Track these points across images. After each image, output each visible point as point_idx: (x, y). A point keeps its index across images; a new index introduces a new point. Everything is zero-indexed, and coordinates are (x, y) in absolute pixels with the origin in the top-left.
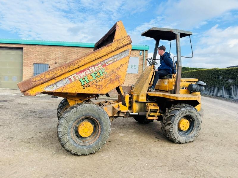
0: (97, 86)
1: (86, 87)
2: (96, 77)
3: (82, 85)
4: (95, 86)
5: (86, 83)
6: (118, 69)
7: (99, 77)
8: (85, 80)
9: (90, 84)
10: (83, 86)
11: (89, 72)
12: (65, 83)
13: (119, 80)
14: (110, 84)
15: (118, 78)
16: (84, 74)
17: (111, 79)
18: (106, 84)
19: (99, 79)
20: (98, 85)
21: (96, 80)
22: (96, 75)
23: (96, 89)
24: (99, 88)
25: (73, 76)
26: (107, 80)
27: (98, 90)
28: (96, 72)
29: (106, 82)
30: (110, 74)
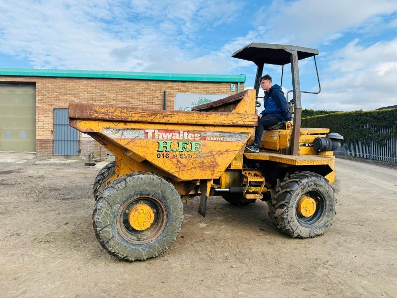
0: (179, 163)
1: (162, 156)
2: (183, 149)
3: (158, 151)
4: (176, 162)
5: (166, 151)
6: (220, 153)
7: (188, 152)
8: (166, 146)
9: (170, 155)
10: (159, 153)
11: (178, 138)
12: (137, 136)
13: (213, 170)
14: (198, 170)
15: (214, 167)
16: (169, 136)
17: (203, 163)
18: (193, 166)
19: (187, 154)
20: (181, 163)
21: (181, 153)
22: (185, 146)
23: (175, 167)
24: (180, 168)
25: (153, 131)
26: (197, 162)
27: (178, 169)
28: (188, 143)
29: (194, 163)
30: (205, 155)
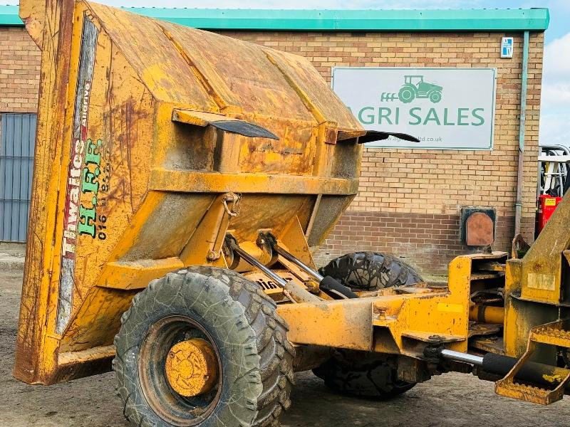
0: (116, 196)
1: (103, 231)
2: (94, 181)
3: (94, 237)
4: (114, 202)
5: (95, 221)
6: (110, 95)
7: (100, 173)
8: (87, 218)
9: (103, 213)
10: (97, 235)
11: (77, 190)
12: (69, 274)
13: (139, 113)
14: (134, 151)
15: (132, 111)
16: (73, 209)
17: (120, 139)
18: (126, 164)
19: (103, 176)
20: (116, 192)
21: (100, 189)
22: (90, 176)
23: (122, 205)
24: (124, 194)
25: (65, 240)
26: (118, 153)
27: (128, 199)
28: (86, 170)
29: (119, 160)
30: (108, 132)
